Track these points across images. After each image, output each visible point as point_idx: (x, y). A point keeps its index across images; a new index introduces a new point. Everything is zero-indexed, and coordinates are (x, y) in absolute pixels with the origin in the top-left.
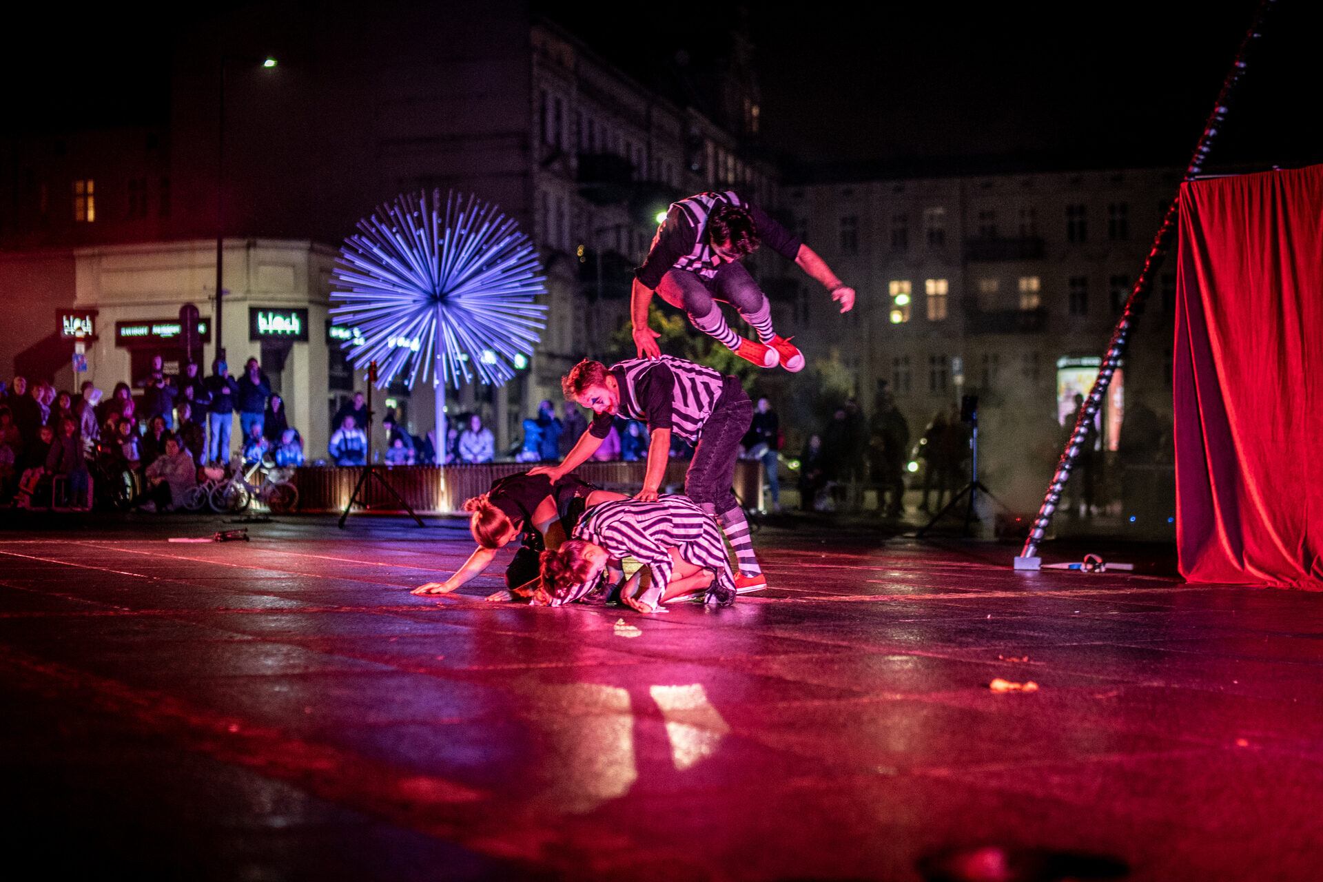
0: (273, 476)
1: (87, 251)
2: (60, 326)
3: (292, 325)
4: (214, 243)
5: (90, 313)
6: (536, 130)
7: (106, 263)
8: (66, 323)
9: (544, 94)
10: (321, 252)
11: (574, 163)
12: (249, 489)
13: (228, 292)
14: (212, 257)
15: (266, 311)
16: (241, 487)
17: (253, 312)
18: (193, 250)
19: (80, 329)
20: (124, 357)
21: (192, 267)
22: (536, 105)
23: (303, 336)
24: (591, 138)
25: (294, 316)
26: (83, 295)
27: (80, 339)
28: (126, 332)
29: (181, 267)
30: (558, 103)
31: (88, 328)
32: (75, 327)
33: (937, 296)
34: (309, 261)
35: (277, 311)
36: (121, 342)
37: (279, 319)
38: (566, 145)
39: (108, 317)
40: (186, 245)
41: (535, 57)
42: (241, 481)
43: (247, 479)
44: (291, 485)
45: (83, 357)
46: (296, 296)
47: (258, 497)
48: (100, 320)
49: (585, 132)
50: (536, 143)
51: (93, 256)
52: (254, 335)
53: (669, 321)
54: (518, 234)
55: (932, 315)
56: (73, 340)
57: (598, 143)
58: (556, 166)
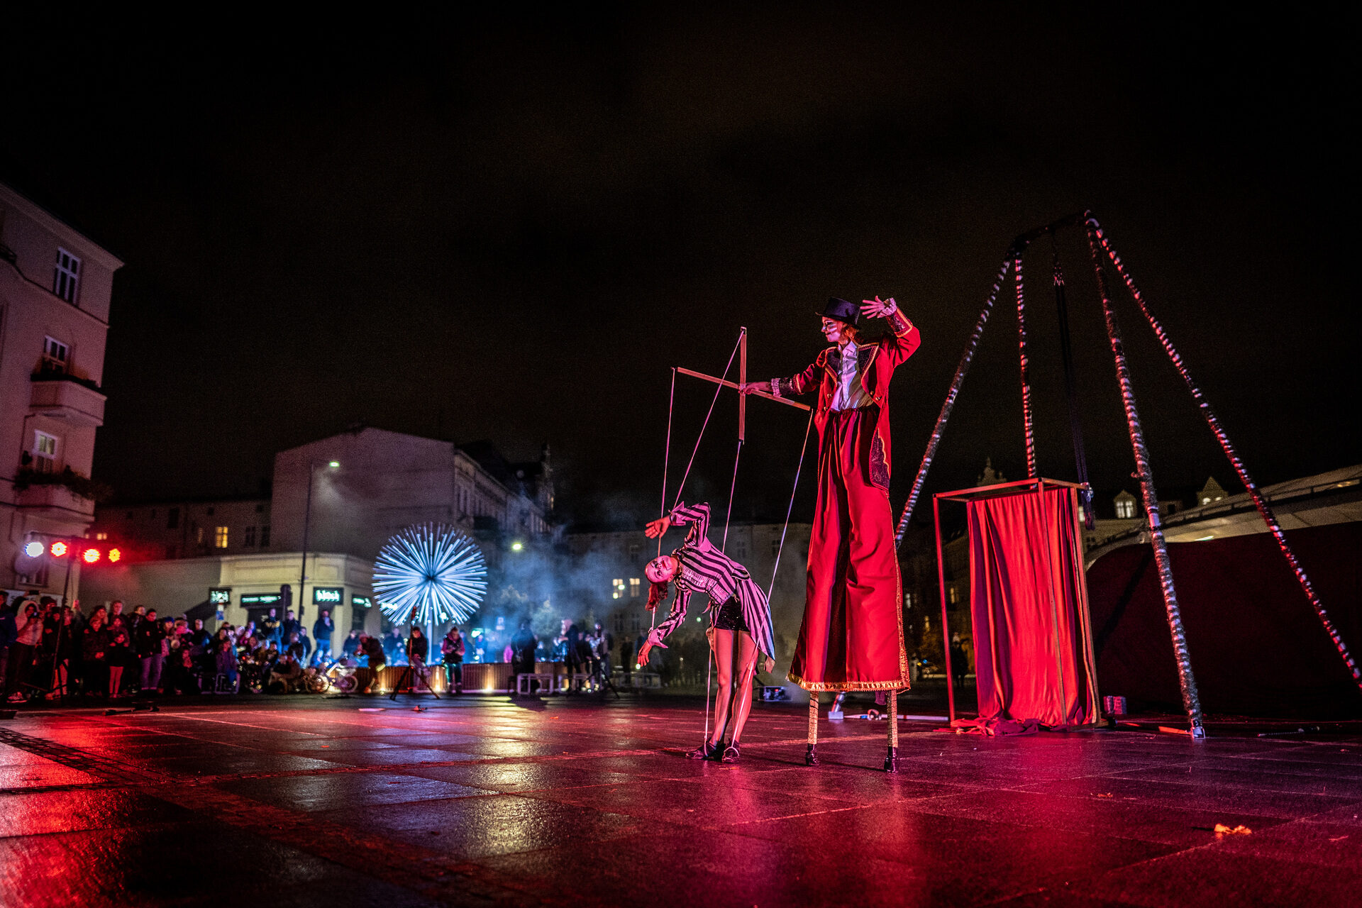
0: (343, 672)
1: (228, 558)
2: (210, 597)
3: (335, 596)
4: (301, 555)
5: (228, 590)
6: (456, 504)
7: (238, 565)
8: (213, 595)
9: (459, 487)
10: (351, 560)
11: (472, 520)
12: (330, 680)
13: (308, 578)
14: (300, 562)
15: (321, 589)
16: (325, 679)
17: (315, 589)
18: (285, 558)
19: (221, 598)
20: (244, 612)
21: (284, 567)
22: (456, 493)
23: (341, 603)
24: (480, 509)
25: (336, 592)
26: (223, 581)
27: (221, 604)
28: (246, 600)
29: (278, 567)
30: (466, 492)
31: (226, 597)
32: (218, 597)
33: (635, 586)
34: (346, 564)
35: (328, 589)
36: (243, 605)
37: (328, 593)
38: (468, 512)
39: (237, 592)
40: (281, 555)
41: (456, 470)
42: (325, 675)
43: (329, 673)
44: (354, 677)
45: (222, 612)
46: (340, 582)
47: (334, 684)
48: (232, 594)
49: (477, 506)
50: (455, 511)
51: (232, 561)
52: (315, 602)
53: (521, 595)
54: (473, 546)
55: (633, 594)
56: (217, 604)
57: (483, 513)
58: (464, 522)
